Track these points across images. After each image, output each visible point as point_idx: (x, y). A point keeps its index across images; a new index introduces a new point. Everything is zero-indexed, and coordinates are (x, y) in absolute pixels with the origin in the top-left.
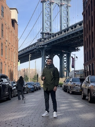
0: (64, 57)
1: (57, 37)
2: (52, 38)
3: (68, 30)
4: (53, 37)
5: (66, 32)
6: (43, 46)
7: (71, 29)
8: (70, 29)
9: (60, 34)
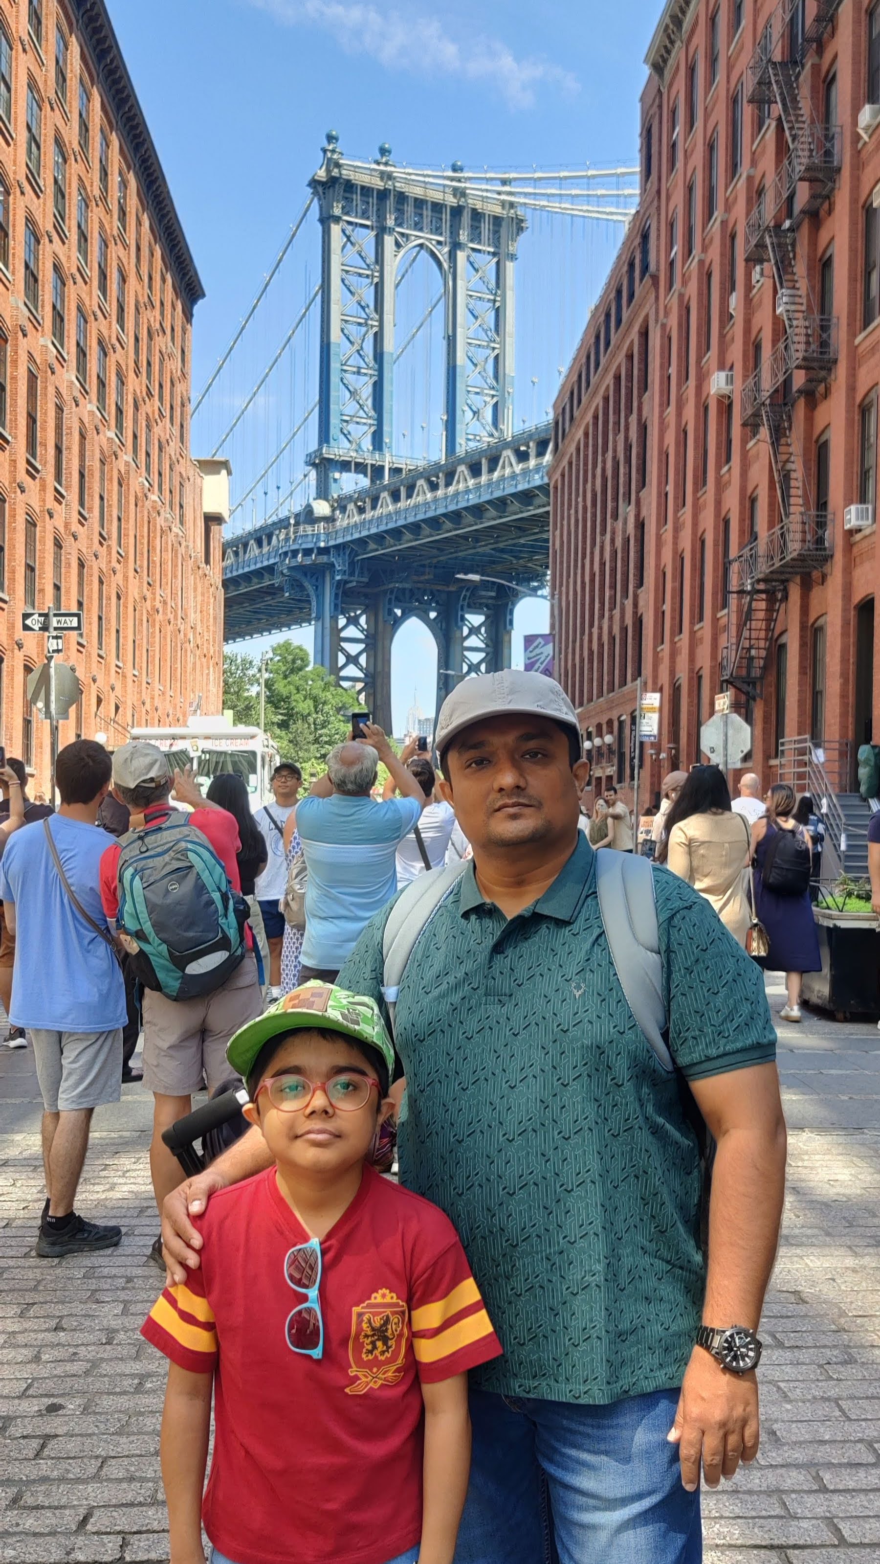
0: (466, 631)
1: (420, 499)
2: (388, 505)
3: (494, 462)
4: (396, 497)
5: (484, 479)
6: (324, 559)
7: (513, 460)
8: (508, 454)
9: (442, 482)
